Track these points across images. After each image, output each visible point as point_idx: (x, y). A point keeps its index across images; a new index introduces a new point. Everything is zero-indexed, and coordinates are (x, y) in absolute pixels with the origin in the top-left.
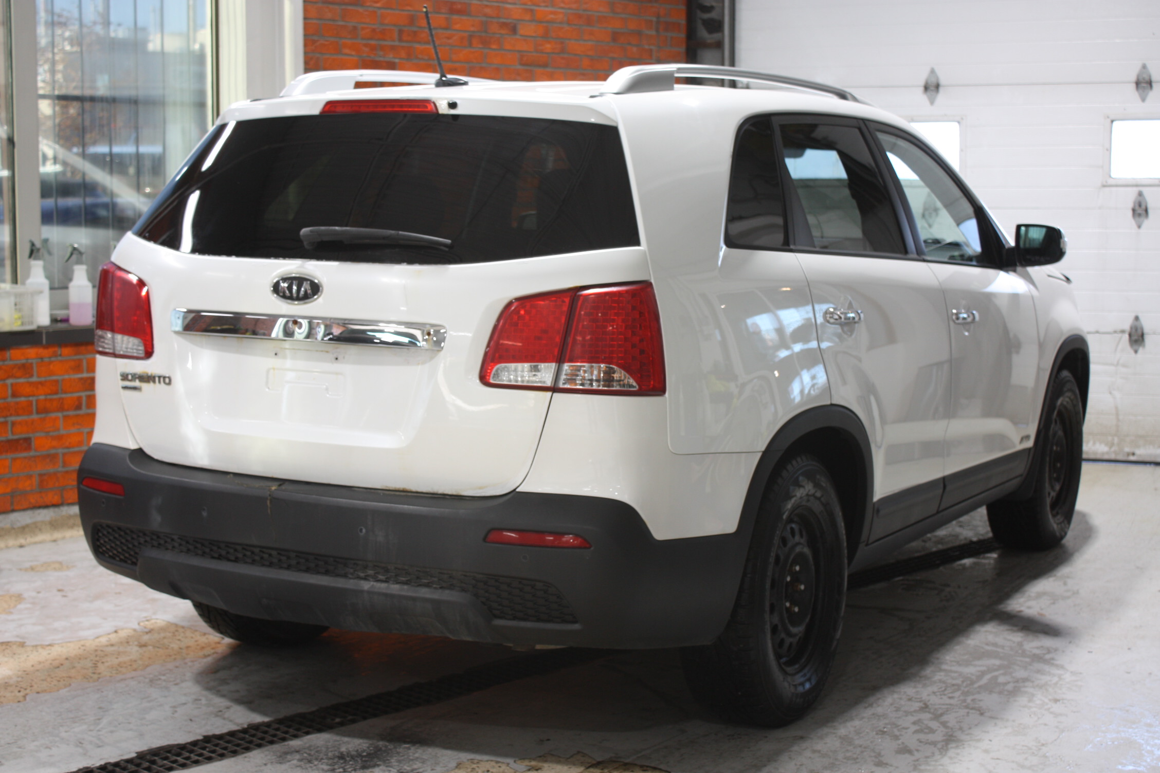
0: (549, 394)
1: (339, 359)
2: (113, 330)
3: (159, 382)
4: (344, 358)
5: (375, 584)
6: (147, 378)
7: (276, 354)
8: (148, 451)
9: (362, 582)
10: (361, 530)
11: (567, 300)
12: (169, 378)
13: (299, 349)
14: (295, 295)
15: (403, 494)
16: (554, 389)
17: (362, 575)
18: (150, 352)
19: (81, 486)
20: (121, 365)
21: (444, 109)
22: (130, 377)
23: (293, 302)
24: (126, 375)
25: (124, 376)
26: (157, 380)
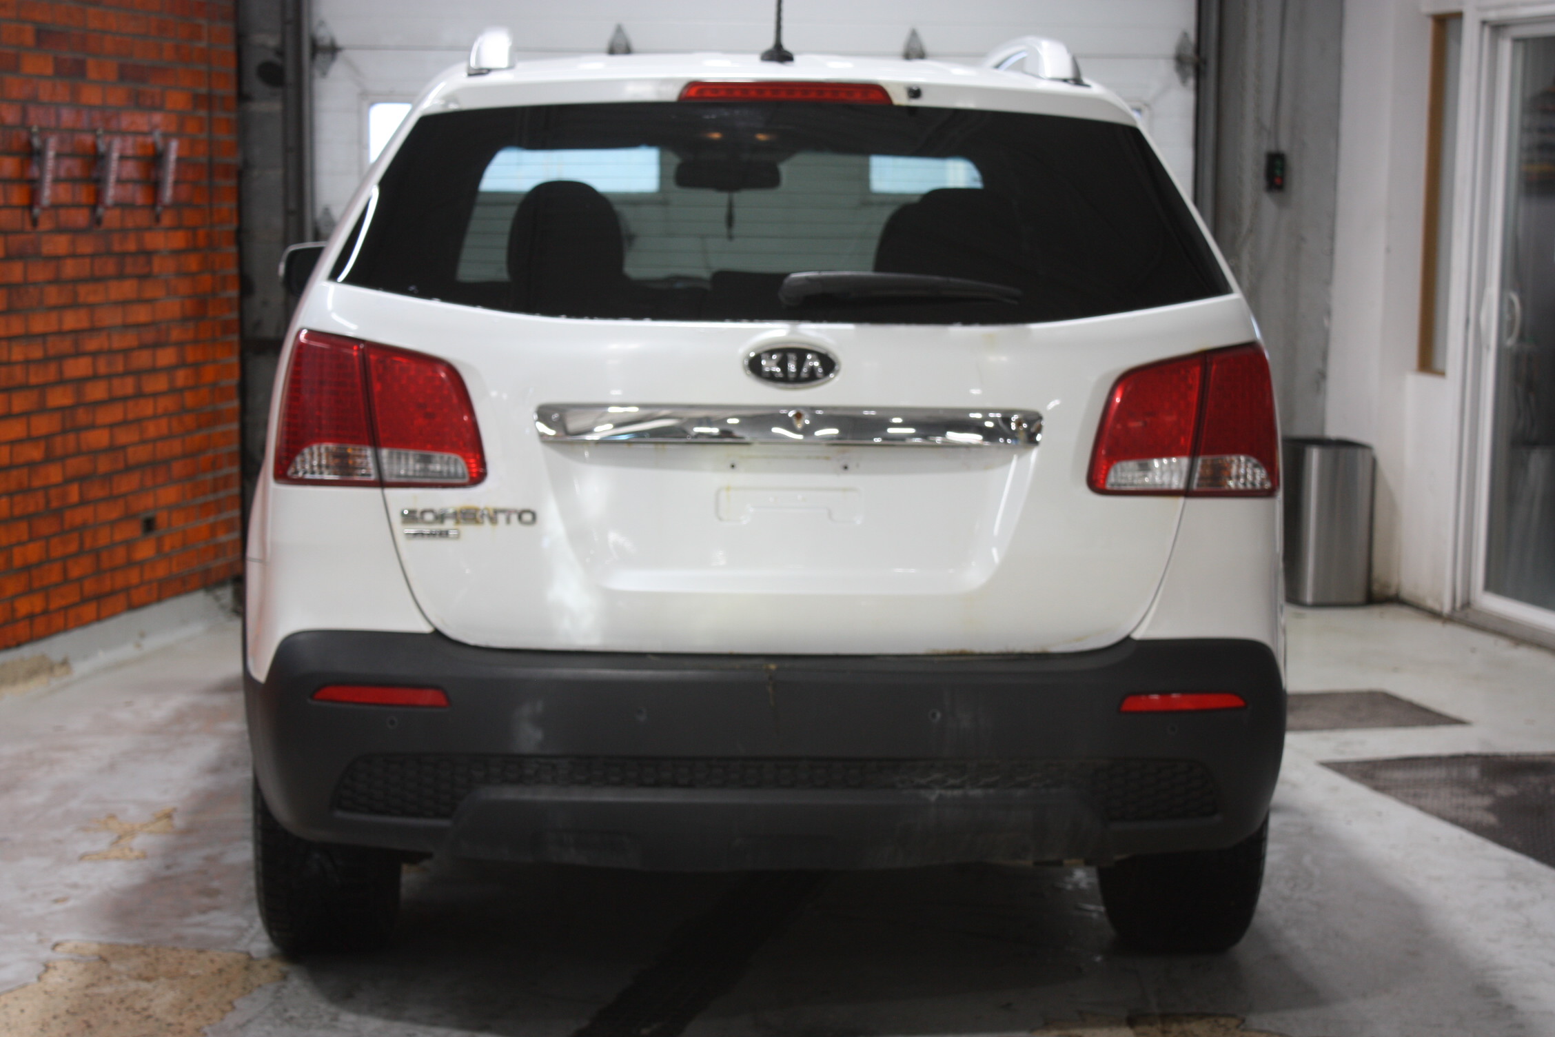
0: (1180, 501)
1: (850, 467)
2: (376, 444)
3: (508, 521)
4: (858, 466)
5: (943, 792)
6: (469, 516)
7: (733, 466)
8: (452, 632)
9: (923, 792)
10: (934, 715)
11: (1197, 370)
12: (534, 515)
14: (792, 375)
15: (962, 658)
16: (1187, 493)
17: (923, 781)
18: (478, 475)
19: (309, 701)
20: (402, 499)
21: (900, 99)
22: (429, 517)
23: (790, 386)
24: (418, 515)
25: (411, 517)
26: (501, 518)
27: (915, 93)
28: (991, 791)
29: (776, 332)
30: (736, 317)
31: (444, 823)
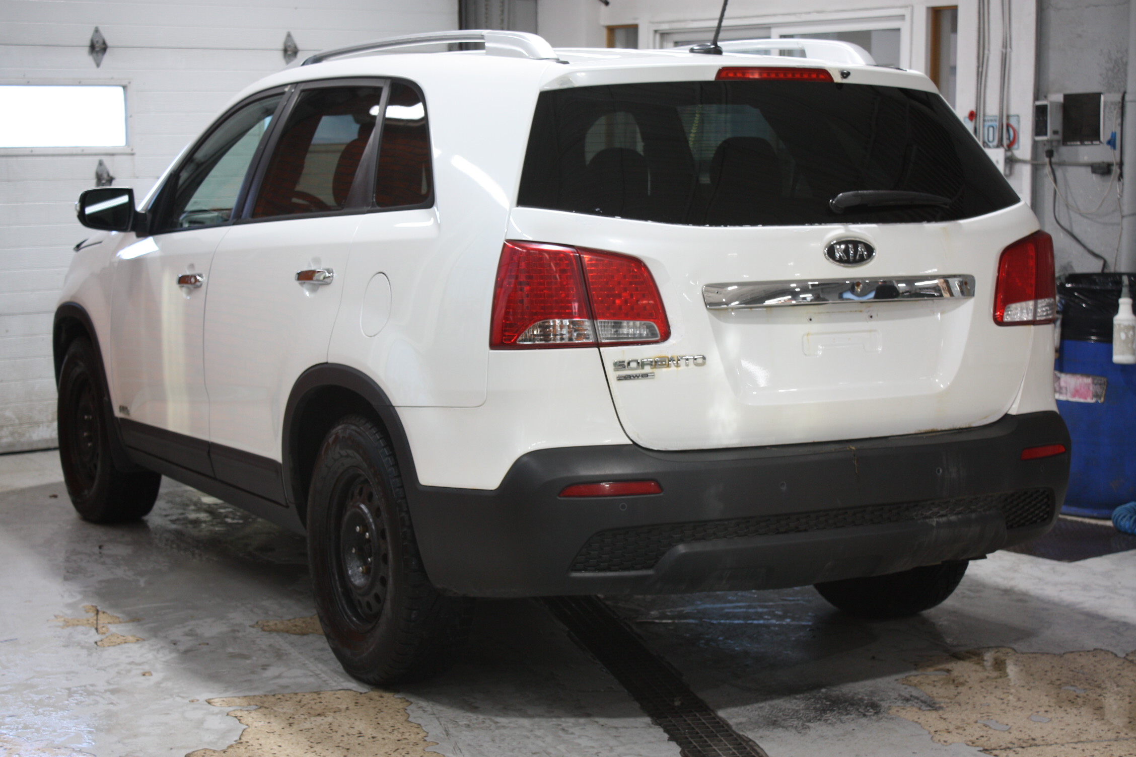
0: (1032, 327)
1: (873, 317)
2: (592, 317)
3: (687, 364)
4: (878, 315)
5: (938, 519)
6: (660, 362)
7: (811, 320)
9: (927, 520)
10: (939, 471)
12: (704, 358)
13: (833, 312)
14: (851, 258)
15: (934, 434)
16: (1033, 322)
17: (928, 513)
18: (666, 335)
19: (559, 498)
20: (612, 354)
21: (838, 79)
22: (634, 365)
23: (850, 265)
24: (626, 364)
25: (620, 365)
26: (682, 362)
27: (845, 74)
28: (960, 516)
29: (836, 231)
30: (811, 222)
31: (650, 572)
